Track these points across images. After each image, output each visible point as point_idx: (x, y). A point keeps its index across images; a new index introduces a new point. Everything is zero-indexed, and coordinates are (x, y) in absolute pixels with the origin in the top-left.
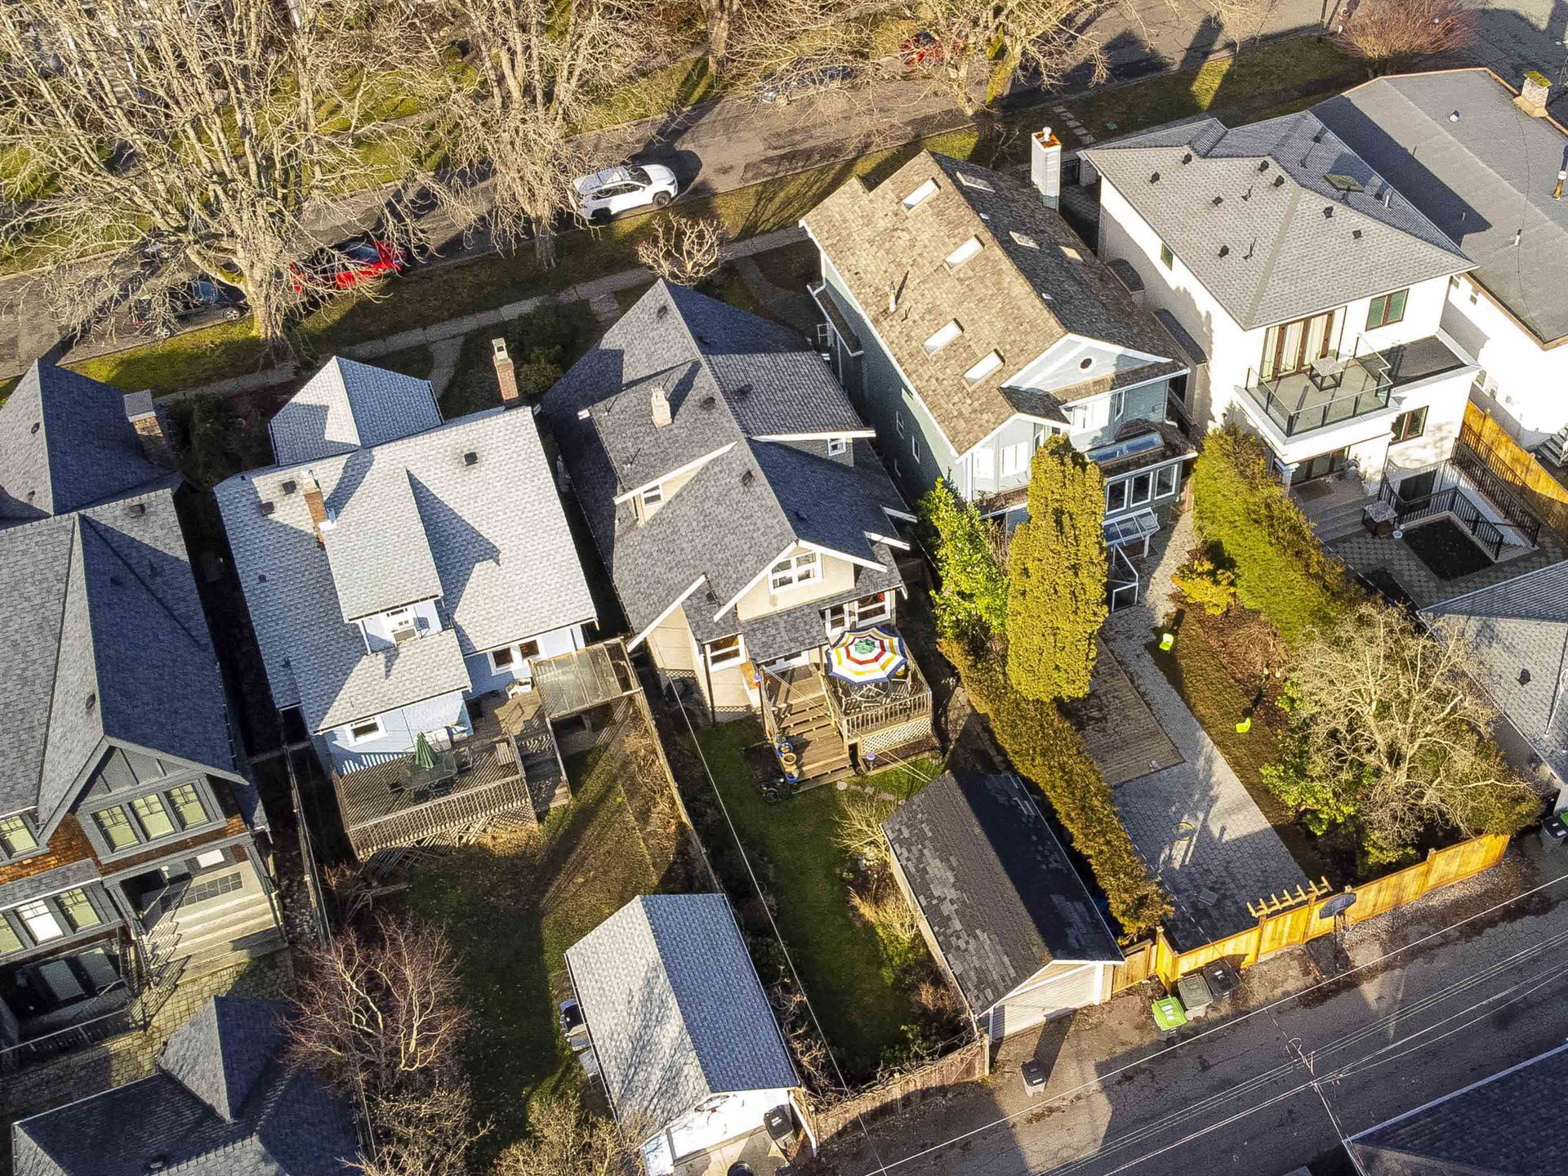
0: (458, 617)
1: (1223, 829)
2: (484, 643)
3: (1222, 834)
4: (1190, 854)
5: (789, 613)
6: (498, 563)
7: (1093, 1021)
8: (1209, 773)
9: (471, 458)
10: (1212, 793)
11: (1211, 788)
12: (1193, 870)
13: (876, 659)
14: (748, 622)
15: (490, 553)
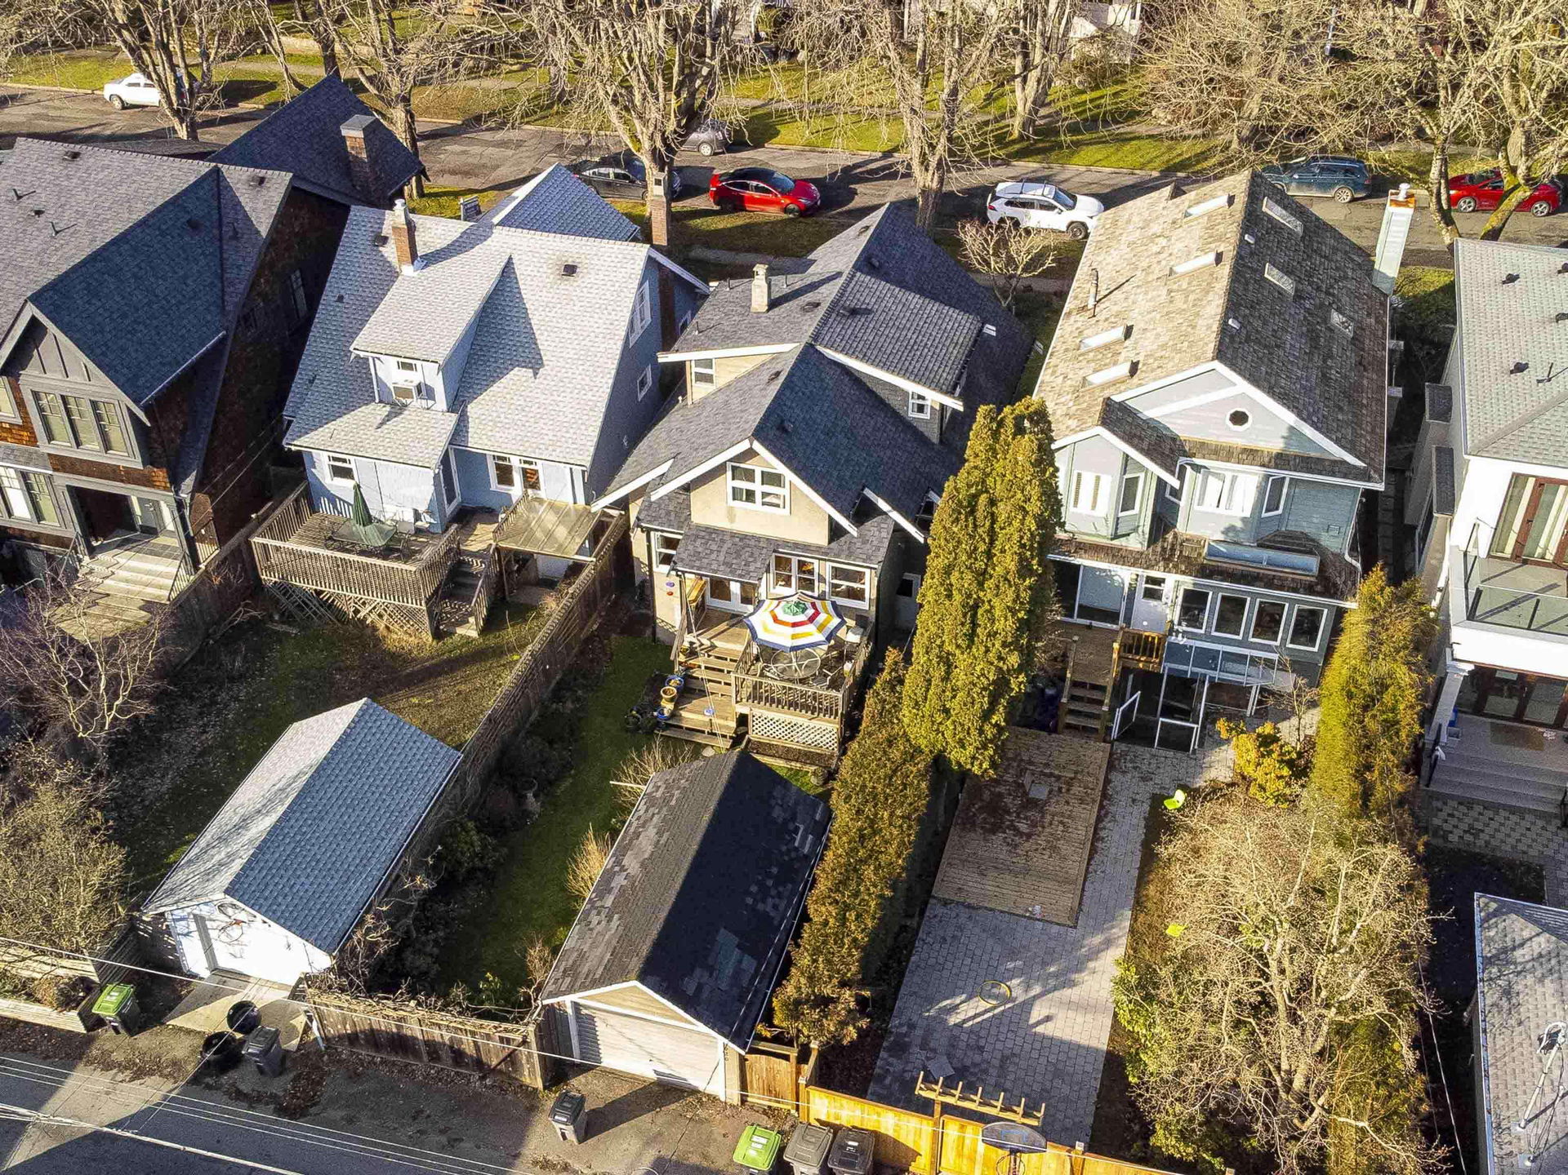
0: (473, 409)
1: (1048, 1019)
2: (477, 441)
3: (1039, 1023)
4: (979, 1019)
5: (744, 537)
6: (536, 374)
7: (702, 1113)
8: (1094, 954)
9: (570, 270)
10: (1076, 976)
11: (1079, 971)
12: (964, 1037)
13: (795, 625)
14: (698, 526)
15: (535, 363)
